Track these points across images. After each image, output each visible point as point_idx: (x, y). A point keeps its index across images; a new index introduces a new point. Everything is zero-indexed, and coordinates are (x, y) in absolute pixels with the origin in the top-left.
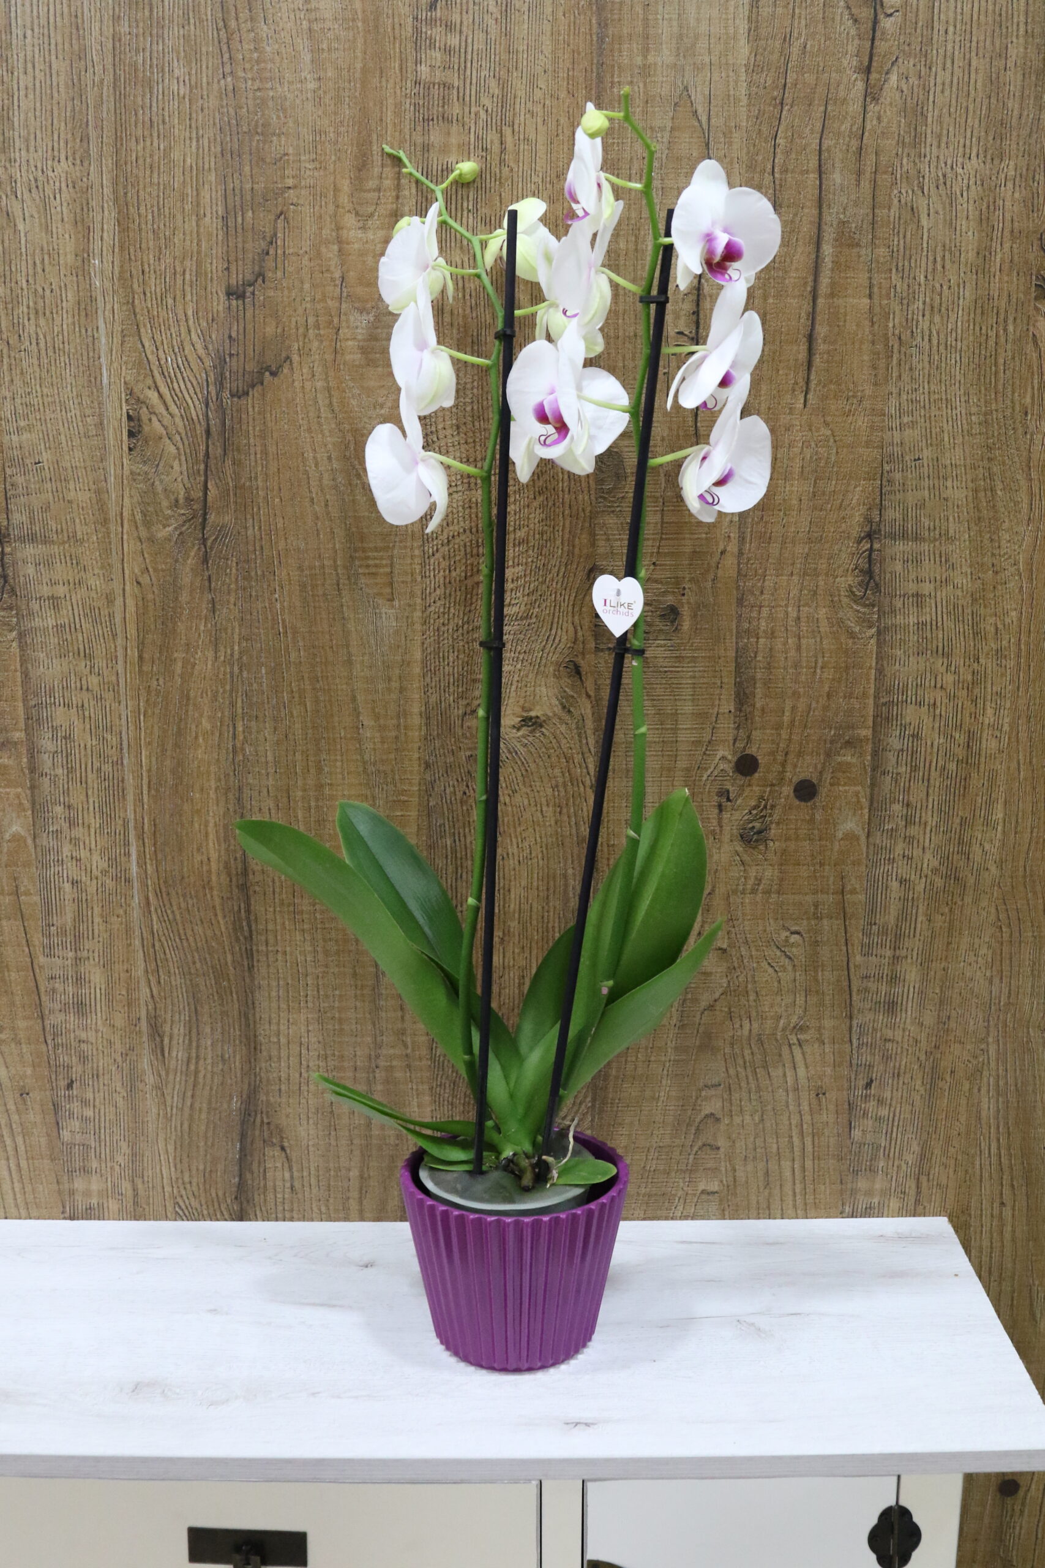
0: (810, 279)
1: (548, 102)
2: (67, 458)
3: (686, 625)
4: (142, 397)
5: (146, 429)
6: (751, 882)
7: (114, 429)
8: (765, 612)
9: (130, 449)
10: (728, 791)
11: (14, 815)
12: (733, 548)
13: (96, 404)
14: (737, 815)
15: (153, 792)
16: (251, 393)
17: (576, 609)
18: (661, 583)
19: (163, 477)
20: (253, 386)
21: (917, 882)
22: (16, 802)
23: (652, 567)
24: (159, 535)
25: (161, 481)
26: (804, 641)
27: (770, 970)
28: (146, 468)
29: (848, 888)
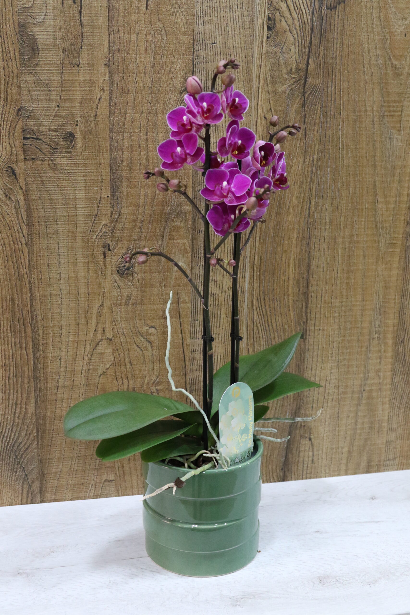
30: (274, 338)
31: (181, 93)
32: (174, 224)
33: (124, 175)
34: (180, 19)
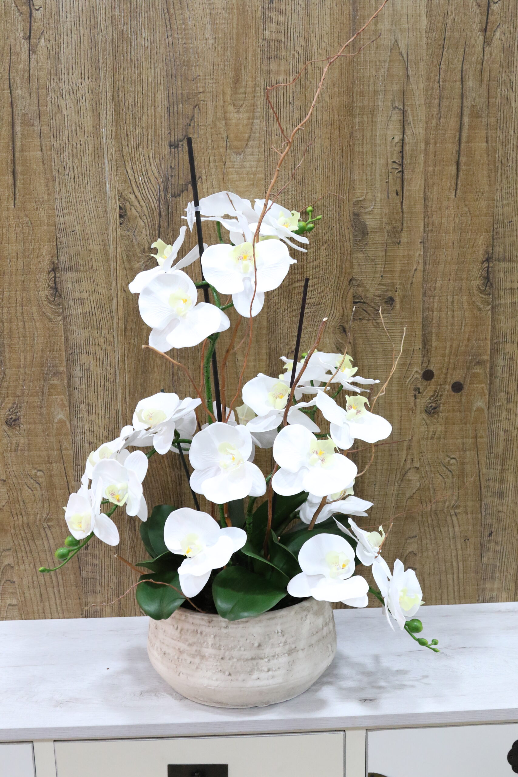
0: (458, 134)
1: (328, 49)
2: (88, 228)
3: (398, 306)
4: (126, 197)
5: (129, 213)
6: (431, 433)
7: (112, 214)
8: (437, 298)
9: (121, 224)
10: (419, 389)
11: (60, 409)
12: (420, 267)
13: (103, 201)
14: (424, 400)
15: (131, 396)
16: (181, 195)
17: (344, 299)
18: (385, 286)
19: (137, 237)
20: (183, 191)
21: (513, 431)
22: (61, 403)
23: (381, 278)
24: (135, 266)
25: (136, 240)
26: (456, 313)
27: (441, 478)
28: (128, 233)
29: (479, 435)
30: (151, 482)
31: (49, 274)
32: (51, 382)
33: (6, 342)
34: (43, 213)
